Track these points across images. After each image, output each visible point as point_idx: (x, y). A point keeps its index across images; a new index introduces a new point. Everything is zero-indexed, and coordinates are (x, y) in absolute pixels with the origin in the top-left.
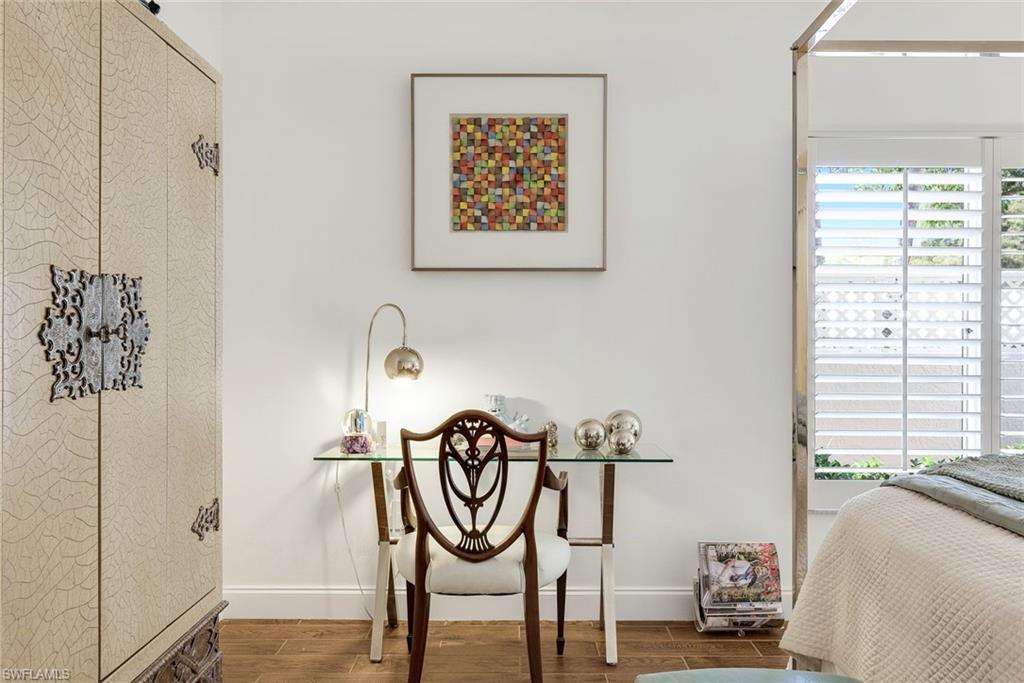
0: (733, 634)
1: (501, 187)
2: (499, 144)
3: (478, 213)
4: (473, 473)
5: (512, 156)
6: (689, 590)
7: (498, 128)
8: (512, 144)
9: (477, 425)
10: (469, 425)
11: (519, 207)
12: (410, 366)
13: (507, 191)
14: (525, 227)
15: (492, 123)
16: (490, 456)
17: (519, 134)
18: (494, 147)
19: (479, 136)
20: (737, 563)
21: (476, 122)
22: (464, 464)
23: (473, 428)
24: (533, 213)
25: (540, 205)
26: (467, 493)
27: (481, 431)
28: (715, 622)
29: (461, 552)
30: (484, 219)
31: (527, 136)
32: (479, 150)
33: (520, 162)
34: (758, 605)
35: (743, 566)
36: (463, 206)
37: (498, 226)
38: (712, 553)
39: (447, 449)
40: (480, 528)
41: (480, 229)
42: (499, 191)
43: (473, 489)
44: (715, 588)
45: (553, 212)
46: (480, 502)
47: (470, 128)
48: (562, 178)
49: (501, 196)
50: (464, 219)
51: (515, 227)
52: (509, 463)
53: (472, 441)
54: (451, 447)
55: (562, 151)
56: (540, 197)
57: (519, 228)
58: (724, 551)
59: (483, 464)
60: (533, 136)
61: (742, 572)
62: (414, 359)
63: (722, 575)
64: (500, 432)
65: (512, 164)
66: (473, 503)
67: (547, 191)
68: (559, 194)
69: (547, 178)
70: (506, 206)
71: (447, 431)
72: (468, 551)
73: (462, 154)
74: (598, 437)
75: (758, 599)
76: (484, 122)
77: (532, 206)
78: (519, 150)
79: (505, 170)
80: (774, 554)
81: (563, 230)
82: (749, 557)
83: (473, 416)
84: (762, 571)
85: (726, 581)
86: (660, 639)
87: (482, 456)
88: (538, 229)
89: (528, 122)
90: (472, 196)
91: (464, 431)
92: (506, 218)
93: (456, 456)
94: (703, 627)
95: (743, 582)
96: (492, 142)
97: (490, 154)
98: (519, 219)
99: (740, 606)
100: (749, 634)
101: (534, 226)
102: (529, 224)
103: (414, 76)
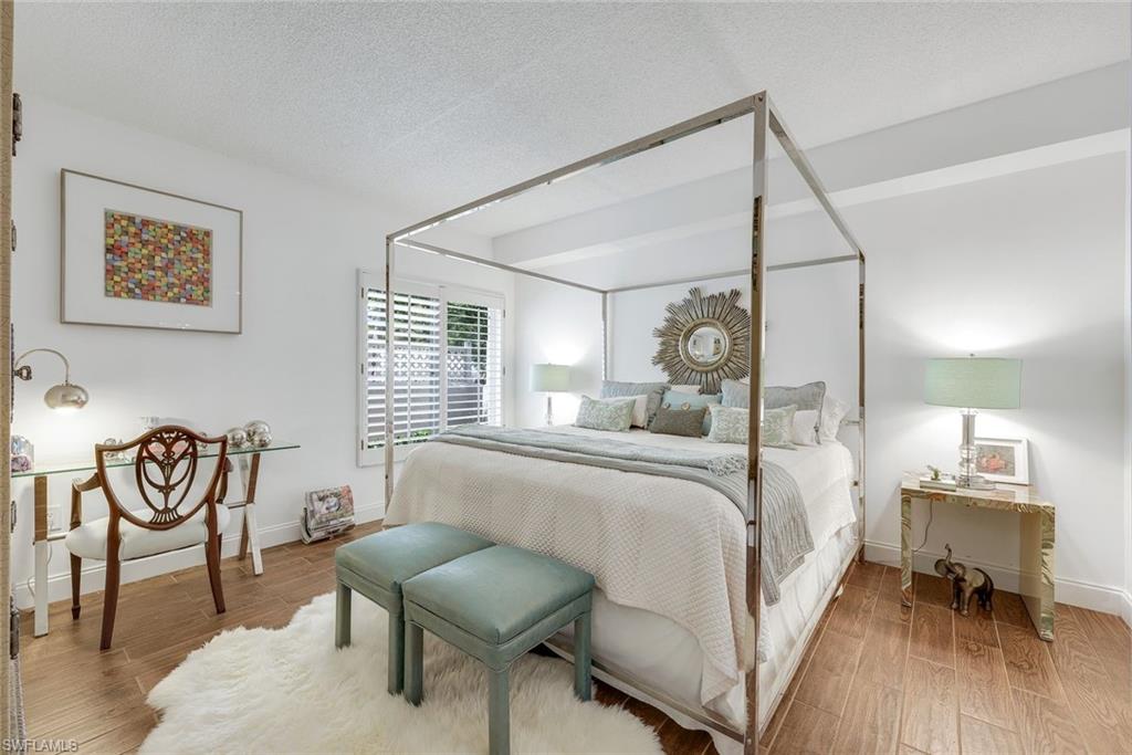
0: (328, 539)
1: (154, 269)
2: (152, 239)
3: (132, 286)
4: (168, 469)
5: (166, 249)
6: (298, 522)
7: (151, 227)
8: (164, 241)
9: (173, 435)
10: (165, 436)
11: (170, 286)
12: (76, 398)
13: (159, 273)
14: (176, 300)
15: (146, 223)
16: (182, 457)
17: (170, 236)
18: (147, 241)
19: (132, 230)
20: (330, 500)
21: (131, 219)
22: (160, 464)
23: (168, 438)
24: (182, 291)
25: (188, 286)
26: (162, 482)
27: (177, 439)
28: (316, 535)
29: (153, 526)
30: (137, 291)
31: (178, 238)
32: (132, 240)
33: (171, 255)
34: (342, 519)
35: (333, 501)
36: (117, 278)
37: (151, 298)
38: (315, 497)
39: (145, 454)
40: (171, 506)
41: (134, 298)
42: (152, 273)
43: (167, 479)
44: (317, 516)
45: (200, 292)
46: (173, 488)
47: (124, 223)
48: (208, 271)
49: (153, 277)
50: (117, 288)
51: (166, 299)
52: (199, 460)
53: (169, 447)
54: (148, 452)
55: (207, 253)
56: (187, 281)
57: (170, 300)
58: (322, 495)
59: (176, 462)
60: (182, 238)
61: (332, 504)
62: (79, 392)
63: (321, 508)
64: (192, 438)
65: (164, 255)
66: (166, 489)
67: (194, 278)
68: (204, 281)
69: (194, 269)
70: (158, 284)
71: (145, 442)
72: (160, 523)
73: (115, 241)
74: (242, 438)
75: (342, 516)
76: (138, 221)
77: (182, 287)
78: (170, 246)
79: (157, 258)
80: (350, 491)
81: (207, 305)
82: (336, 495)
83: (169, 430)
84: (344, 501)
85: (324, 511)
86: (284, 554)
87: (176, 457)
88: (187, 303)
89: (177, 229)
90: (126, 273)
91: (161, 440)
92: (158, 292)
93: (152, 458)
94: (309, 540)
95: (333, 509)
96: (145, 237)
97: (143, 245)
98: (170, 294)
99: (332, 523)
100: (336, 537)
101: (183, 300)
102: (179, 299)
103: (63, 171)
